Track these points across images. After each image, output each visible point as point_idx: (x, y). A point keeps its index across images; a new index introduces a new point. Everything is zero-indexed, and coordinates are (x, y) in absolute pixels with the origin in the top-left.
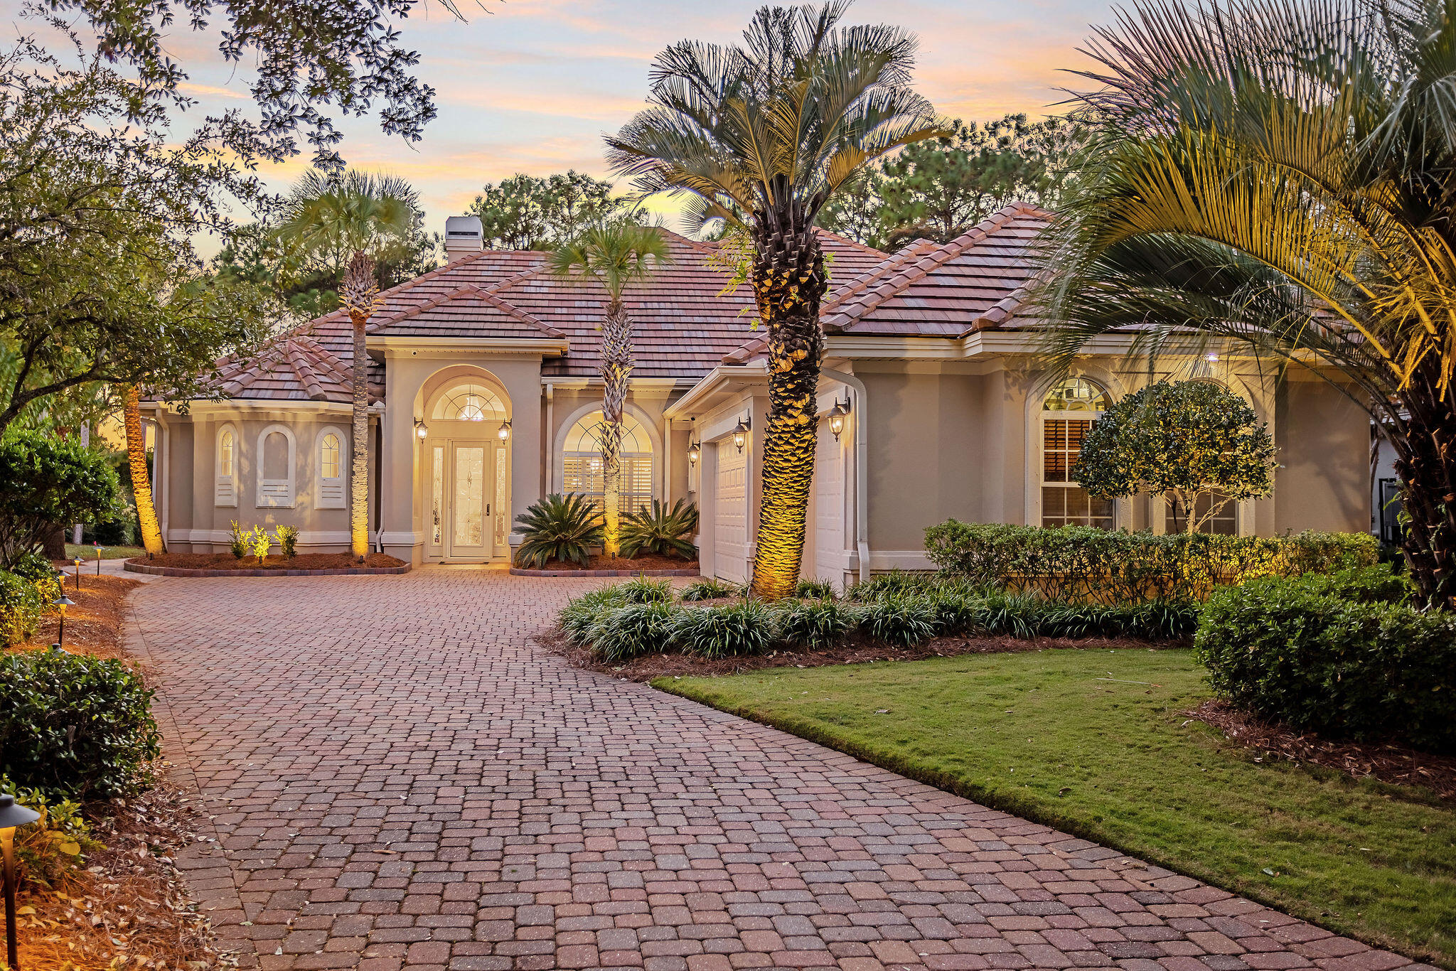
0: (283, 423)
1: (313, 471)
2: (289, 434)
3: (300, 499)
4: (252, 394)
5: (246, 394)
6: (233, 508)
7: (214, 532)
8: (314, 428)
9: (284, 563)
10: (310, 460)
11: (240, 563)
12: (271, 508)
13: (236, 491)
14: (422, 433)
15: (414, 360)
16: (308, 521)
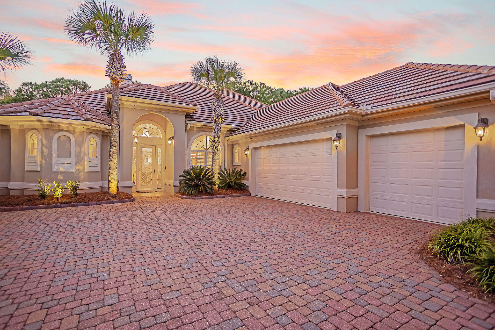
0: (68, 131)
1: (85, 154)
2: (71, 136)
3: (77, 167)
4: (51, 115)
5: (46, 115)
6: (38, 172)
7: (25, 184)
8: (85, 135)
9: (72, 200)
10: (83, 149)
11: (45, 201)
12: (61, 172)
13: (39, 163)
14: (136, 140)
15: (134, 109)
16: (82, 178)
